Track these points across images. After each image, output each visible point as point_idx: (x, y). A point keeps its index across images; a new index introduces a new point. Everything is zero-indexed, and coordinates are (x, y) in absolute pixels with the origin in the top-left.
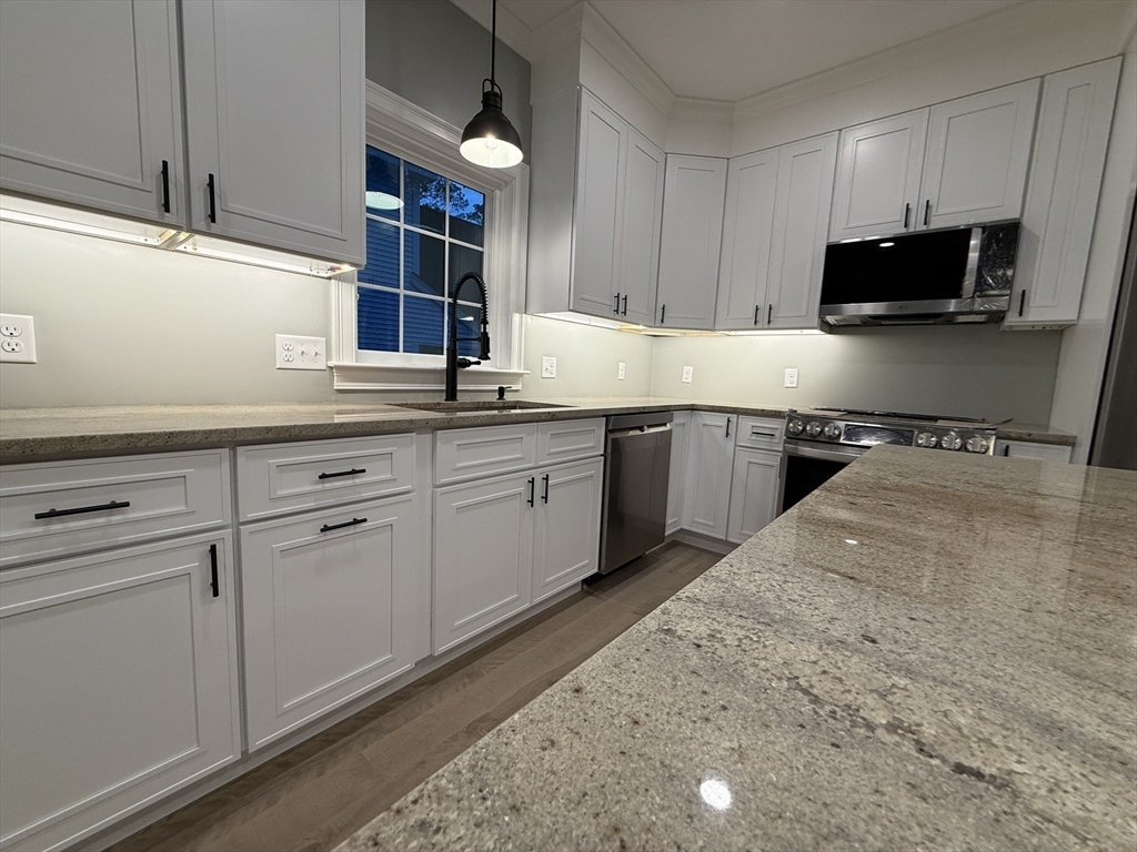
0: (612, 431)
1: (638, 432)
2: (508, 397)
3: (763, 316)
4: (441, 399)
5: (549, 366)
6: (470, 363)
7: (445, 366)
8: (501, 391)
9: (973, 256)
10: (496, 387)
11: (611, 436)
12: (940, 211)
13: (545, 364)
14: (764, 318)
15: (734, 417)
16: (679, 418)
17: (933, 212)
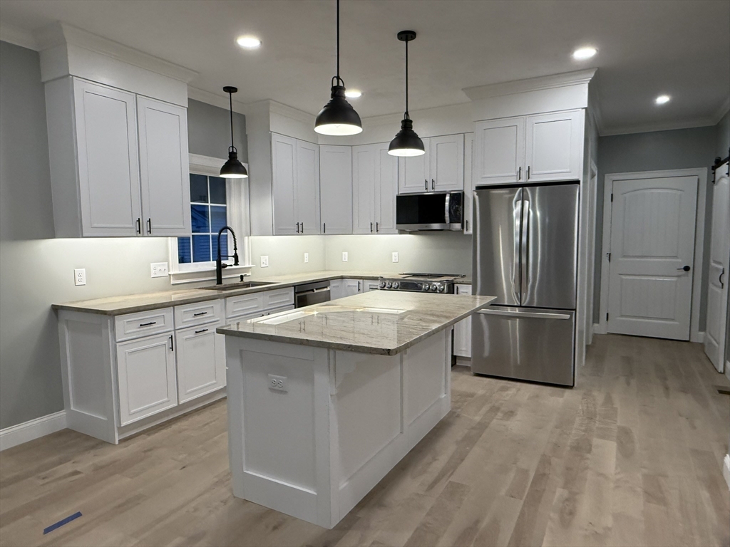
0: (298, 293)
1: (312, 292)
2: (246, 280)
3: (374, 227)
4: (215, 284)
5: (265, 260)
6: (226, 266)
7: (216, 268)
8: (242, 277)
9: (447, 204)
10: (239, 275)
11: (297, 295)
12: (438, 184)
13: (263, 260)
14: (375, 228)
15: (361, 281)
16: (333, 284)
17: (435, 184)
